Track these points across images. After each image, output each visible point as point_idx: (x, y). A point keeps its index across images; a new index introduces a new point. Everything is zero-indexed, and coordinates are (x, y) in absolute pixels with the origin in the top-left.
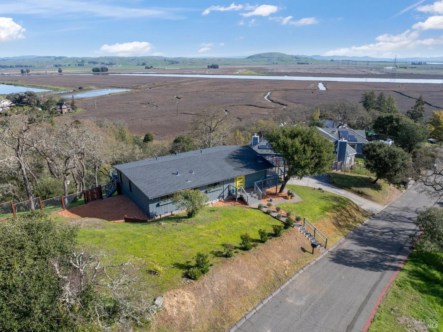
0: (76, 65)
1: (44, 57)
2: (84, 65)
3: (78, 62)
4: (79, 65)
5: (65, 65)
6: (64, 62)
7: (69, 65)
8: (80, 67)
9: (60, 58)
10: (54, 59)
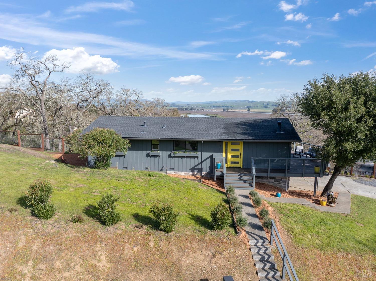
0: (262, 107)
1: (241, 101)
2: (268, 107)
3: (264, 105)
4: (264, 107)
5: (254, 107)
6: (254, 105)
7: (257, 107)
8: (265, 108)
9: (252, 102)
10: (247, 102)
